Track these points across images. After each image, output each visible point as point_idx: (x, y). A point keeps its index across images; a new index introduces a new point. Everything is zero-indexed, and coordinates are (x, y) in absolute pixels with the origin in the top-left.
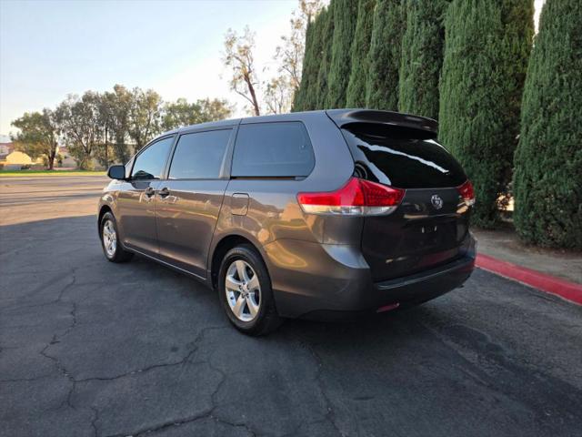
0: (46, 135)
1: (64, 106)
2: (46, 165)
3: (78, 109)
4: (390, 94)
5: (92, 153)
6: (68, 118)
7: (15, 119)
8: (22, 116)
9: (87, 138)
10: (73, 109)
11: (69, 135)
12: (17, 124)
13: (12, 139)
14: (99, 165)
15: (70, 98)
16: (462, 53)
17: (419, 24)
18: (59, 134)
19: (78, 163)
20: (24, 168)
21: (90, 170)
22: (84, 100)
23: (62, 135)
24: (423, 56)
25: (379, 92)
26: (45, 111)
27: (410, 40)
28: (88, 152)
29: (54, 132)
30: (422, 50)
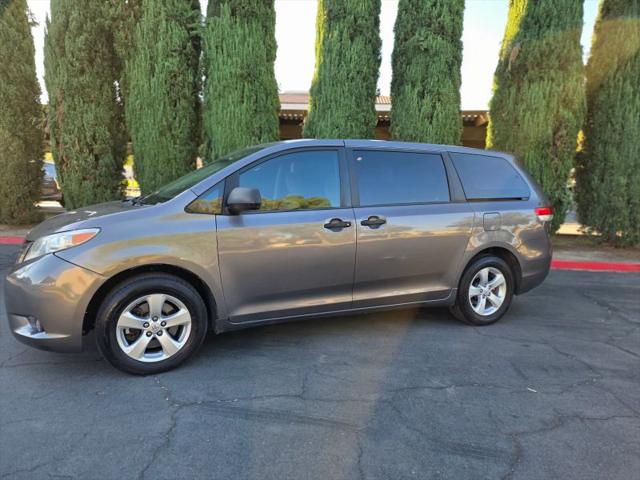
4: (101, 86)
16: (242, 76)
17: (167, 20)
24: (178, 59)
25: (85, 79)
27: (151, 34)
30: (175, 51)
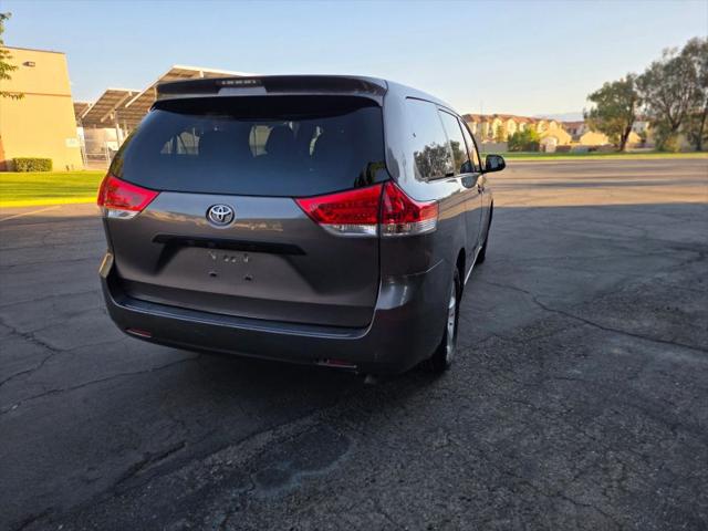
0: (624, 107)
1: (655, 66)
2: (616, 146)
3: (674, 67)
5: (680, 129)
6: (657, 83)
7: (592, 92)
8: (602, 86)
9: (678, 107)
10: (667, 68)
11: (653, 105)
12: (594, 97)
13: (585, 117)
14: (687, 144)
15: (665, 54)
18: (640, 105)
19: (658, 141)
20: (592, 150)
21: (672, 152)
22: (685, 52)
23: (644, 106)
26: (629, 77)
28: (676, 126)
29: (635, 103)
